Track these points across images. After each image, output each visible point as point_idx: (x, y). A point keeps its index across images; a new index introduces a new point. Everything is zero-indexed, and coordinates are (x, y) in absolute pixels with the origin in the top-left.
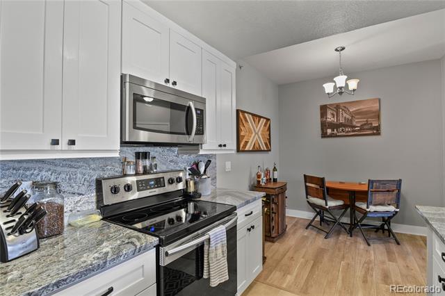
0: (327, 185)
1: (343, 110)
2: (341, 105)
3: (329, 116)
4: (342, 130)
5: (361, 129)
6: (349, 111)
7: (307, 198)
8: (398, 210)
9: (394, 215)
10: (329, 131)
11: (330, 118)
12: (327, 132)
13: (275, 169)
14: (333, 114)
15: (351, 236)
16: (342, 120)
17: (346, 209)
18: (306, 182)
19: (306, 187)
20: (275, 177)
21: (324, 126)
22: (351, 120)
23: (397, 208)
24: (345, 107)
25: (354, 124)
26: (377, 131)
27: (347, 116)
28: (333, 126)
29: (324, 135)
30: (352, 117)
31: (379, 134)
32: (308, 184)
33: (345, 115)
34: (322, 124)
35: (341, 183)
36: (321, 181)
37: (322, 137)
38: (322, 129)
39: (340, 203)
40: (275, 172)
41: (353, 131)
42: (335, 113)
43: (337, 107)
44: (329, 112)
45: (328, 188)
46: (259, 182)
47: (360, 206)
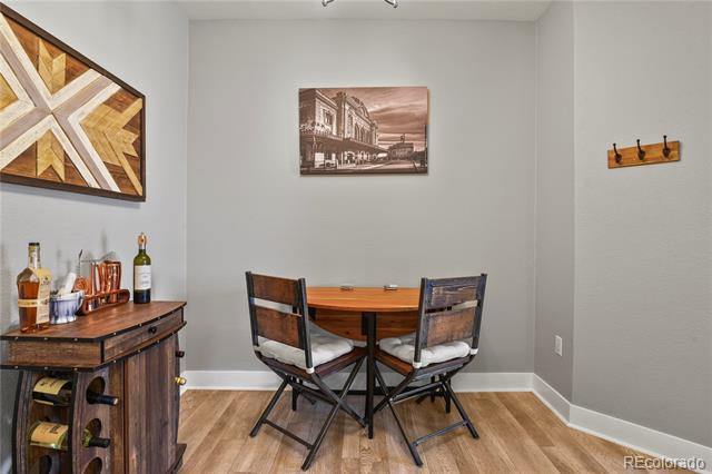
0: (310, 299)
1: (352, 107)
2: (349, 95)
3: (320, 119)
4: (350, 157)
5: (389, 157)
6: (365, 109)
7: (256, 343)
8: (475, 352)
9: (465, 364)
10: (319, 158)
11: (321, 125)
12: (313, 162)
13: (142, 258)
14: (329, 116)
15: (371, 437)
16: (349, 134)
17: (359, 362)
18: (251, 295)
19: (253, 309)
20: (144, 287)
21: (307, 143)
22: (370, 135)
23: (474, 347)
24: (357, 100)
25: (376, 143)
26: (419, 164)
27: (362, 124)
28: (328, 146)
29: (308, 169)
30: (372, 125)
31: (424, 171)
32: (258, 302)
33: (356, 119)
34: (301, 138)
35: (345, 289)
36: (293, 291)
37: (303, 173)
38: (303, 153)
39: (345, 347)
40: (144, 269)
41: (374, 161)
42: (334, 113)
43: (340, 97)
44: (320, 109)
45: (313, 310)
46: (28, 315)
47: (394, 352)
